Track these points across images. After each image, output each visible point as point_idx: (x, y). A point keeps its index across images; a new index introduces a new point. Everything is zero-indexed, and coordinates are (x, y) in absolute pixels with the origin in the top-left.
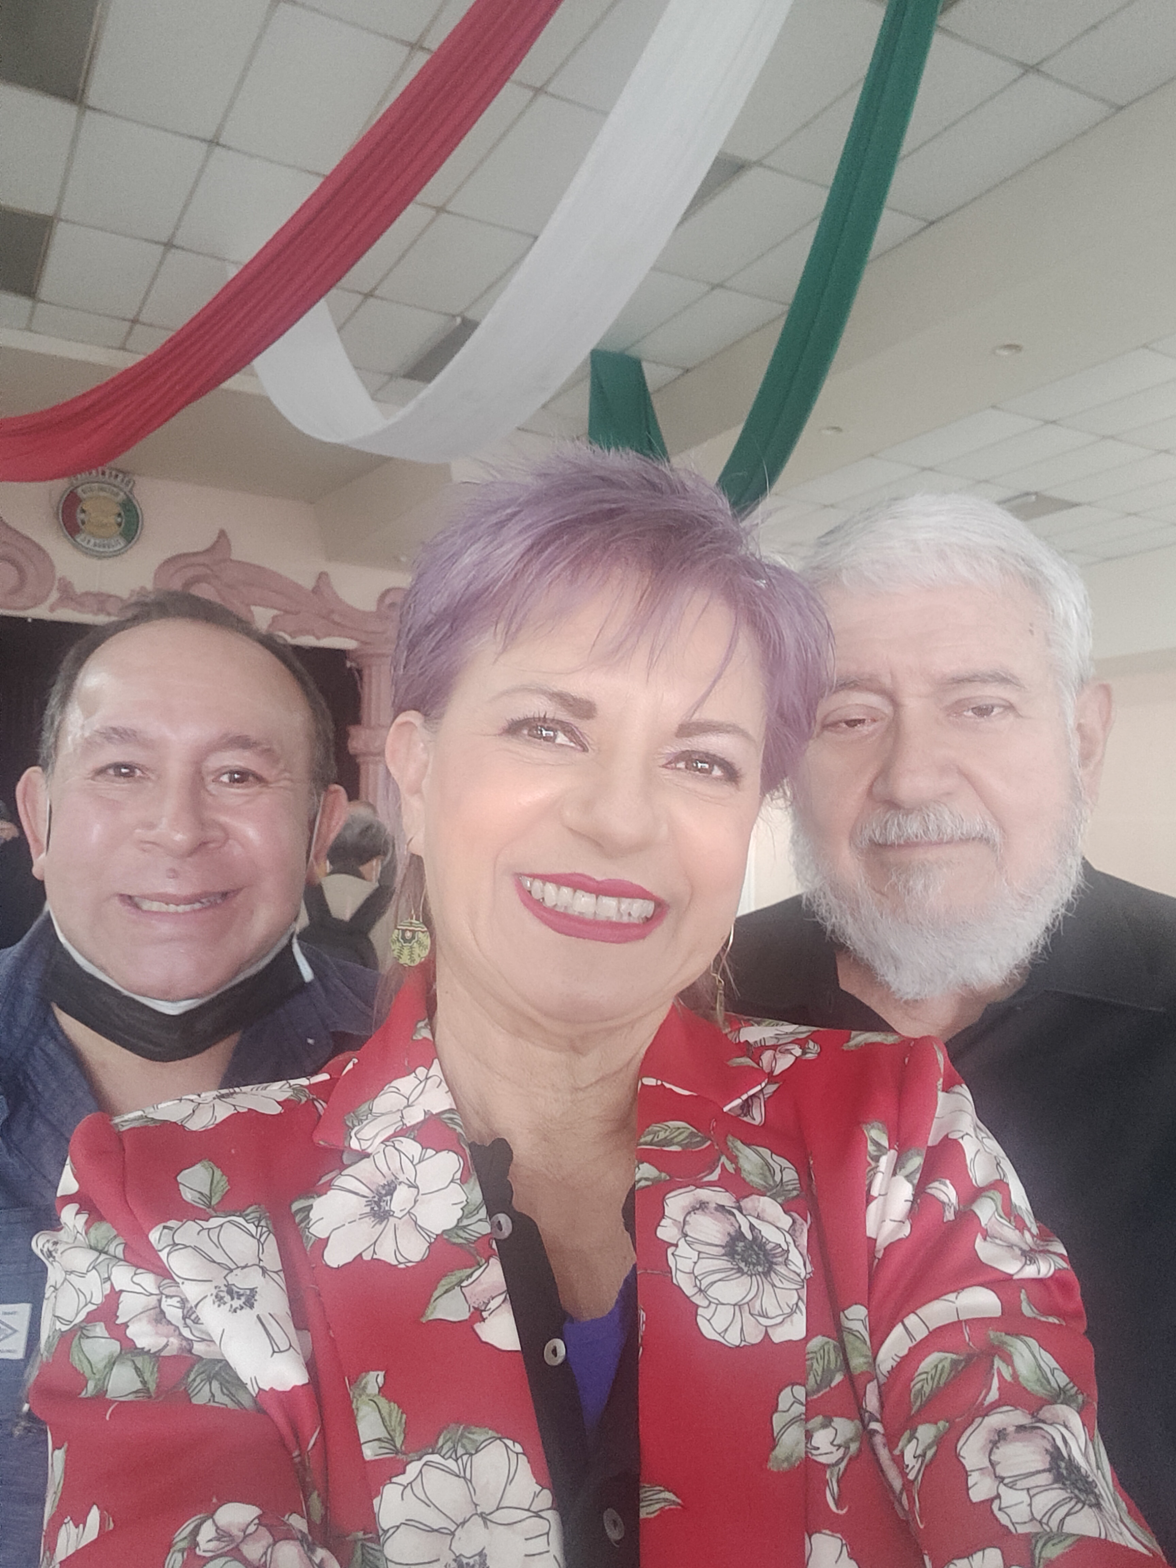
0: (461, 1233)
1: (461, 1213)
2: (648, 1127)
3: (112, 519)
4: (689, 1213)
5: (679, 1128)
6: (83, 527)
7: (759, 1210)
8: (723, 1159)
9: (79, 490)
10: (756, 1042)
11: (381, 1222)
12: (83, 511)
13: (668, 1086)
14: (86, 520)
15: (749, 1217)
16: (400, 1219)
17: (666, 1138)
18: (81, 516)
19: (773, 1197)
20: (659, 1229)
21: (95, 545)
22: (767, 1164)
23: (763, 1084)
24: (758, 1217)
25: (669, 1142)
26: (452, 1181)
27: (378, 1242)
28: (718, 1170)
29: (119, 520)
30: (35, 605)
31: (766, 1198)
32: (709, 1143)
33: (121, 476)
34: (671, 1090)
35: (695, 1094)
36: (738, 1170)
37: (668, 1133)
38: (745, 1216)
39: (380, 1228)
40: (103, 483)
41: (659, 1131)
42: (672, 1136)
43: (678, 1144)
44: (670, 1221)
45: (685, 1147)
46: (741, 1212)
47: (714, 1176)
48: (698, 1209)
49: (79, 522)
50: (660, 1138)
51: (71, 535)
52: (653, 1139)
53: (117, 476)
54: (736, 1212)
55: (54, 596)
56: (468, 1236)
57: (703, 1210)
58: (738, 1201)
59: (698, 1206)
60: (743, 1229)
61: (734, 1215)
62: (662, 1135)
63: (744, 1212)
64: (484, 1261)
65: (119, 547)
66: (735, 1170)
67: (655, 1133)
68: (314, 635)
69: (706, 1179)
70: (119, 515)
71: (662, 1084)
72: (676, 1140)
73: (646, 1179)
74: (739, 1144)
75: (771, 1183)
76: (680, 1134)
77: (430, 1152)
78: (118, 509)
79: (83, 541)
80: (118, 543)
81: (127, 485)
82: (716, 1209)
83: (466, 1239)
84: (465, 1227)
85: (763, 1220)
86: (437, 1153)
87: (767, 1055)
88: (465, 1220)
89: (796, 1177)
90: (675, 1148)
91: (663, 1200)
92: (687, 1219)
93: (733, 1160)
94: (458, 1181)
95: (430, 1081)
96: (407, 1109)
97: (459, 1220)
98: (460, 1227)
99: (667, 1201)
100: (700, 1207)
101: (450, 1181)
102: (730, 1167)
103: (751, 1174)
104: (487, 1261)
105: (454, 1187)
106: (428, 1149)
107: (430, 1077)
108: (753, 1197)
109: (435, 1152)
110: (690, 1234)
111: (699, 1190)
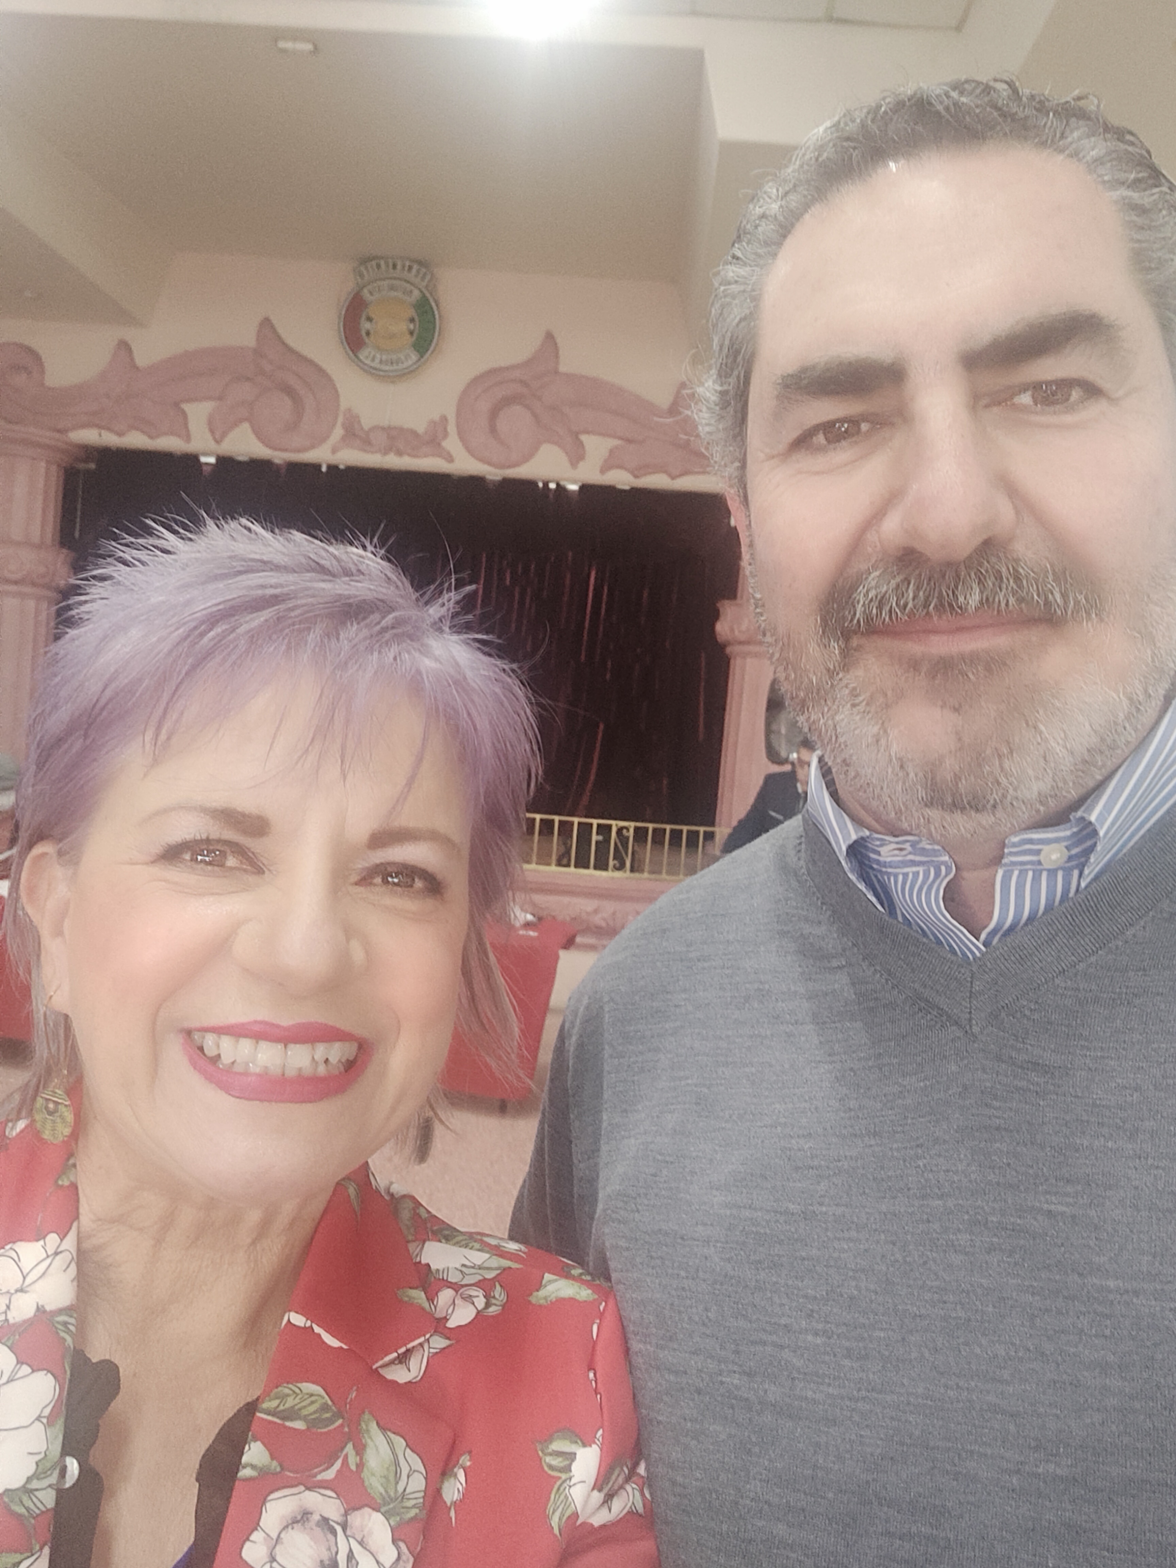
0: (25, 1499)
1: (34, 1467)
2: (277, 1387)
3: (403, 326)
4: (286, 1527)
5: (312, 1395)
6: (367, 340)
7: (365, 1533)
8: (349, 1448)
9: (365, 291)
10: (438, 1270)
12: (369, 319)
13: (317, 1329)
14: (372, 332)
15: (351, 1540)
17: (293, 1407)
18: (366, 325)
19: (387, 1515)
20: (248, 1545)
21: (381, 362)
22: (397, 1463)
23: (427, 1336)
24: (361, 1543)
25: (292, 1414)
26: (38, 1418)
28: (338, 1465)
29: (412, 326)
30: (313, 447)
31: (379, 1514)
32: (340, 1421)
33: (415, 267)
34: (319, 1335)
35: (345, 1347)
36: (361, 1466)
37: (297, 1400)
38: (347, 1537)
40: (395, 278)
41: (288, 1395)
42: (303, 1404)
43: (305, 1419)
44: (264, 1534)
45: (313, 1423)
46: (344, 1530)
47: (330, 1474)
48: (298, 1522)
49: (363, 333)
50: (287, 1406)
51: (352, 351)
52: (279, 1405)
53: (410, 268)
54: (339, 1529)
55: (338, 432)
56: (32, 1506)
57: (303, 1525)
58: (346, 1514)
59: (299, 1517)
60: (339, 1557)
61: (334, 1533)
62: (290, 1402)
63: (348, 1533)
64: (38, 1547)
65: (410, 362)
66: (357, 1466)
67: (283, 1398)
68: (666, 472)
69: (319, 1477)
70: (412, 320)
71: (311, 1327)
72: (304, 1412)
73: (253, 1467)
74: (373, 1426)
75: (392, 1494)
76: (312, 1403)
77: (26, 1369)
78: (412, 312)
79: (367, 357)
80: (407, 357)
81: (423, 279)
82: (318, 1524)
83: (28, 1509)
84: (32, 1491)
85: (365, 1548)
86: (33, 1371)
87: (445, 1296)
88: (35, 1481)
89: (423, 1488)
90: (299, 1425)
91: (264, 1502)
92: (282, 1535)
93: (360, 1450)
94: (45, 1420)
95: (58, 1258)
96: (19, 1294)
97: (29, 1480)
98: (26, 1490)
99: (268, 1505)
100: (301, 1518)
101: (35, 1417)
102: (353, 1461)
103: (373, 1475)
104: (41, 1549)
105: (39, 1427)
106: (22, 1363)
107: (61, 1252)
108: (367, 1510)
109: (30, 1370)
110: (278, 1558)
111: (307, 1492)
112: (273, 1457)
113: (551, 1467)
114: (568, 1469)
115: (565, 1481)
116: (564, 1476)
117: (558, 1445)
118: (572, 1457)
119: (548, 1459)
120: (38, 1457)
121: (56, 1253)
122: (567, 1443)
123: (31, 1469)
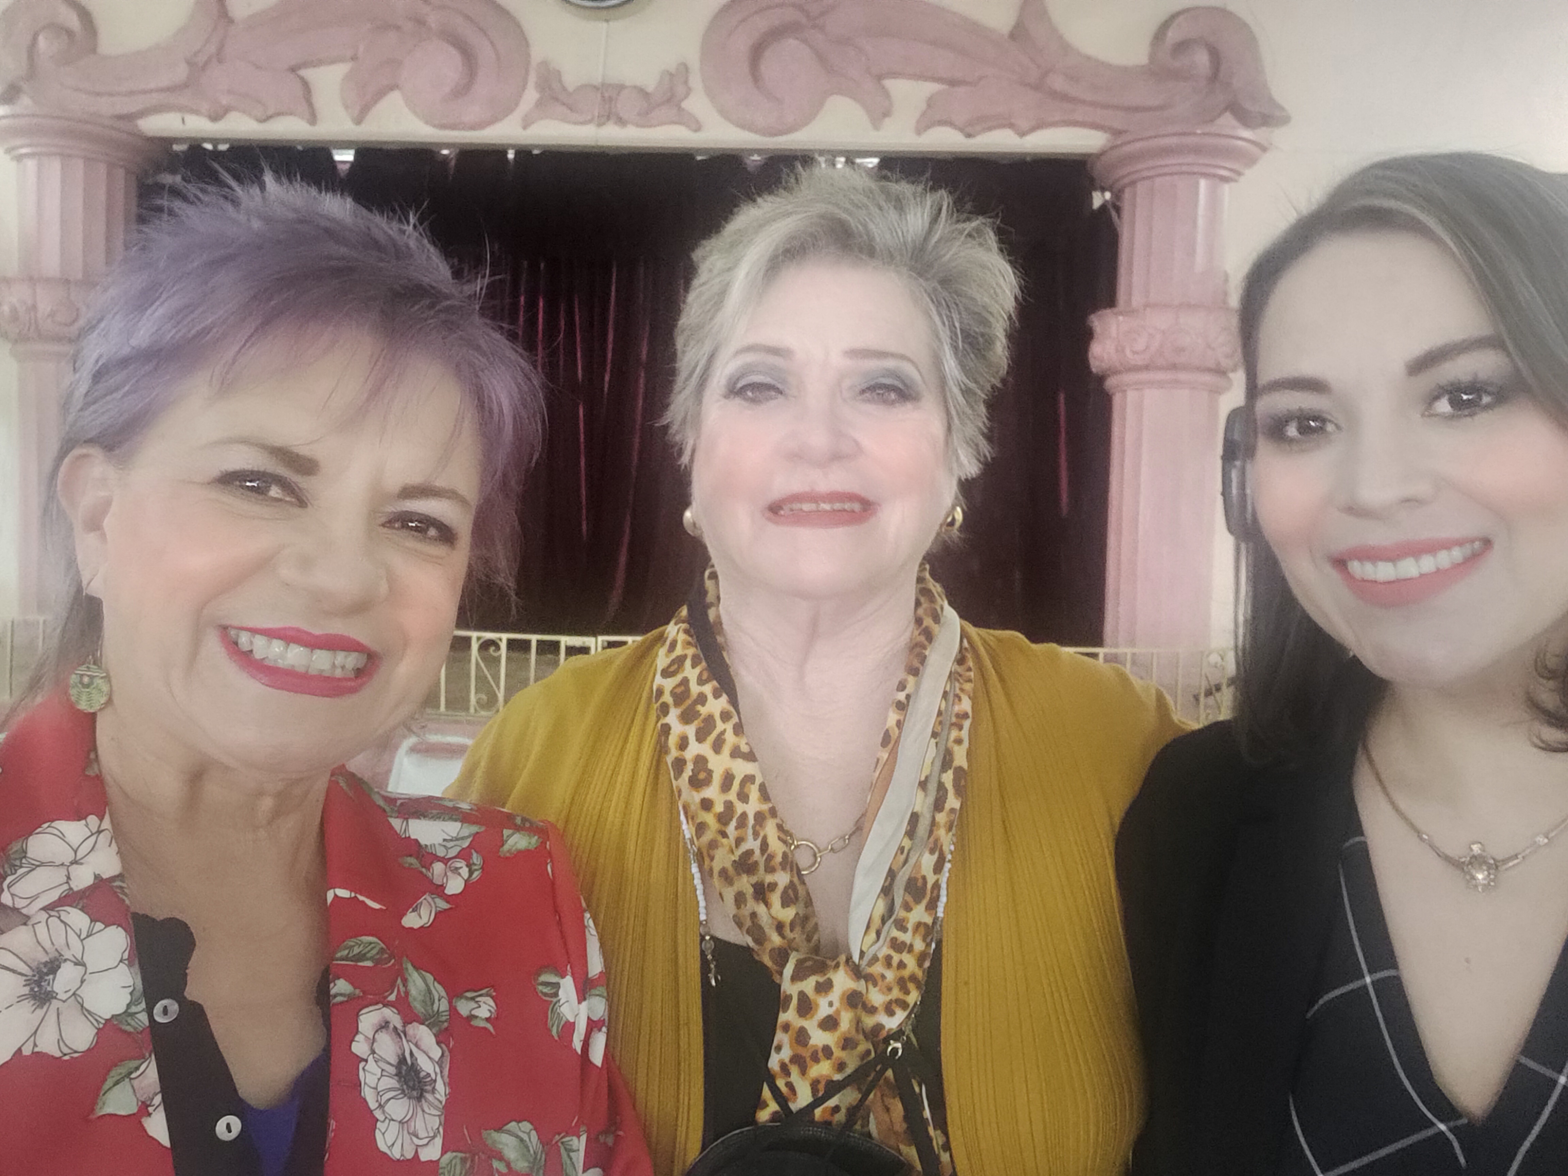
0: (128, 1020)
1: (129, 997)
2: (345, 941)
4: (377, 1031)
5: (371, 943)
7: (418, 1037)
8: (399, 982)
10: (426, 846)
11: (41, 1006)
15: (410, 1043)
16: (64, 1002)
17: (359, 953)
19: (430, 1027)
20: (354, 1044)
22: (429, 992)
23: (431, 897)
24: (416, 1045)
25: (361, 957)
26: (121, 961)
27: (39, 1032)
28: (396, 991)
30: (494, 120)
31: (424, 1026)
32: (392, 961)
34: (363, 902)
35: (383, 908)
36: (408, 993)
37: (361, 948)
38: (408, 1041)
39: (40, 1013)
41: (353, 946)
42: (367, 950)
43: (371, 959)
44: (363, 1036)
46: (406, 1035)
47: (393, 997)
48: (382, 1028)
50: (355, 952)
52: (348, 953)
54: (403, 1035)
55: (530, 96)
56: (134, 1025)
57: (385, 1030)
58: (405, 1025)
59: (382, 1025)
60: (406, 1055)
61: (401, 1037)
62: (356, 950)
63: (408, 1038)
66: (406, 993)
67: (350, 948)
68: (1012, 126)
69: (387, 1000)
71: (356, 897)
72: (369, 955)
73: (341, 995)
74: (411, 965)
75: (430, 1011)
76: (373, 948)
77: (99, 926)
82: (391, 1031)
83: (131, 1027)
84: (133, 1014)
85: (420, 1049)
86: (106, 926)
87: (438, 867)
88: (133, 1007)
89: (448, 1009)
90: (369, 964)
91: (357, 1015)
92: (376, 1036)
93: (405, 981)
94: (126, 962)
95: (102, 835)
96: (75, 866)
97: (129, 1006)
98: (127, 1013)
99: (361, 1017)
100: (384, 1026)
101: (119, 959)
102: (402, 989)
103: (415, 999)
104: (150, 1056)
105: (123, 967)
106: (96, 921)
107: (103, 831)
108: (415, 1024)
109: (103, 926)
110: (377, 1051)
111: (385, 1008)
112: (355, 988)
113: (546, 994)
114: (556, 995)
115: (556, 1003)
116: (554, 1000)
117: (544, 978)
118: (557, 986)
119: (540, 988)
120: (131, 989)
121: (99, 832)
122: (553, 975)
123: (128, 999)
